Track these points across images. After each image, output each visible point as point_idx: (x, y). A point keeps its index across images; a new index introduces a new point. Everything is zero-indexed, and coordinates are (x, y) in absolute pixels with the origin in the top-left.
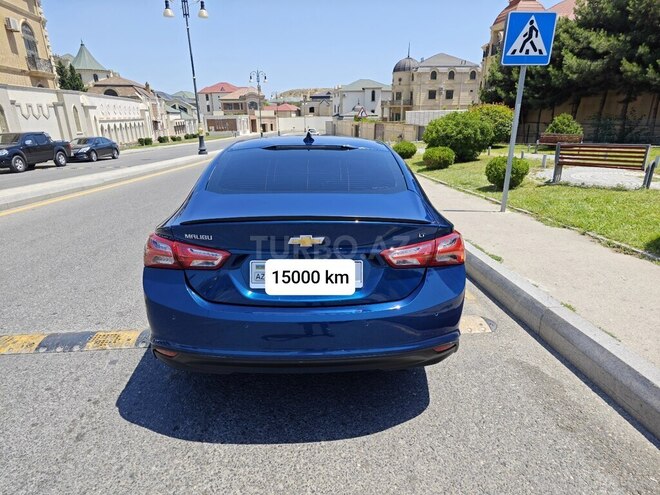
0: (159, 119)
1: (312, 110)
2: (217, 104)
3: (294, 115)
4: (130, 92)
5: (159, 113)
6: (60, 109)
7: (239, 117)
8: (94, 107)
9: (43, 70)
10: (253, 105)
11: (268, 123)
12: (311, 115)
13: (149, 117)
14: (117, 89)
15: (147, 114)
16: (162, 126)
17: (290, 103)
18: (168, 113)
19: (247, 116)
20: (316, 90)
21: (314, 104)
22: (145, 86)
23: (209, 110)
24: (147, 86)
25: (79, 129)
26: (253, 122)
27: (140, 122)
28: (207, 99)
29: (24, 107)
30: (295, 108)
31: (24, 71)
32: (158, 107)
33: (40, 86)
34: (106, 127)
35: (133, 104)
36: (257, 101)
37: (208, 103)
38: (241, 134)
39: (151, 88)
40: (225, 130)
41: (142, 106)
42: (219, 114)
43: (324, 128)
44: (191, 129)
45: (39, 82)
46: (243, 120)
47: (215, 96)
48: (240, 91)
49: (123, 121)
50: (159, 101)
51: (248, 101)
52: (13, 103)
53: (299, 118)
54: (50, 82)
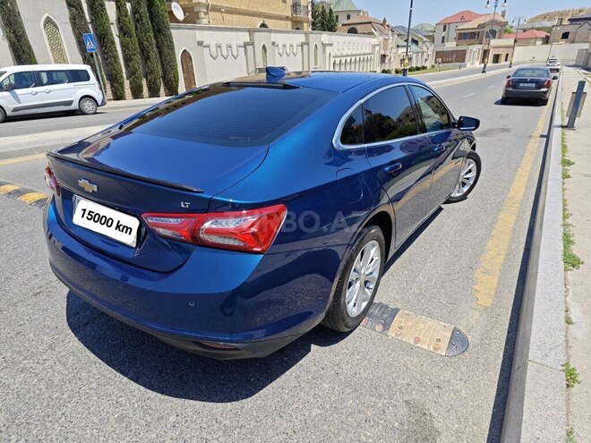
0: (387, 53)
1: (565, 36)
2: (453, 34)
3: (539, 43)
4: (367, 28)
5: (389, 46)
6: (305, 47)
7: (471, 47)
8: (331, 45)
9: (301, 15)
10: (493, 34)
11: (503, 52)
12: (563, 42)
13: (379, 51)
14: (358, 27)
15: (377, 48)
16: (390, 60)
17: (538, 29)
18: (398, 46)
19: (480, 46)
20: (581, 11)
21: (571, 29)
22: (382, 22)
23: (443, 42)
24: (385, 21)
25: (316, 64)
26: (486, 53)
27: (369, 57)
28: (444, 30)
29: (281, 47)
30: (543, 34)
31: (288, 17)
32: (390, 42)
33: (298, 29)
34: (338, 62)
35: (367, 40)
36: (496, 28)
37: (444, 34)
38: (468, 65)
39: (387, 23)
40: (452, 62)
41: (374, 41)
42: (451, 45)
43: (575, 58)
44: (417, 62)
45: (297, 25)
46: (475, 50)
47: (453, 27)
48: (482, 18)
49: (353, 55)
50: (392, 35)
51: (487, 29)
52: (273, 44)
53: (545, 46)
54: (305, 25)
